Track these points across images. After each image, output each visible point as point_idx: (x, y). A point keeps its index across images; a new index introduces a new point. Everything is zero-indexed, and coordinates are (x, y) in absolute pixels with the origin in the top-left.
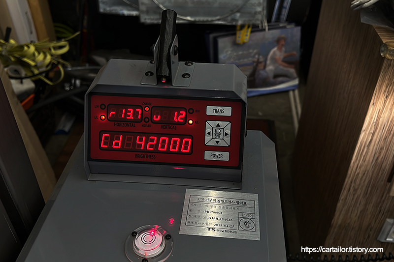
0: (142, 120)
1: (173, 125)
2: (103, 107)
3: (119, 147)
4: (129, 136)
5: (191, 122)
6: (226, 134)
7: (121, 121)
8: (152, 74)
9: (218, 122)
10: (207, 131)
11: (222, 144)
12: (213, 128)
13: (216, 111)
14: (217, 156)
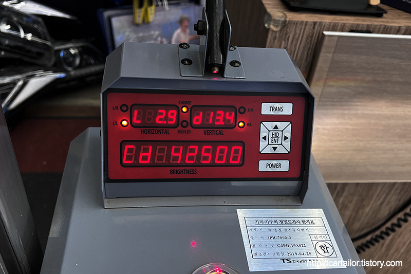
0: (178, 125)
1: (219, 130)
2: (124, 108)
3: (148, 162)
4: (161, 147)
5: (241, 124)
6: (286, 138)
7: (151, 127)
8: (190, 62)
9: (275, 124)
10: (262, 135)
11: (280, 150)
12: (269, 131)
13: (273, 109)
14: (274, 166)
